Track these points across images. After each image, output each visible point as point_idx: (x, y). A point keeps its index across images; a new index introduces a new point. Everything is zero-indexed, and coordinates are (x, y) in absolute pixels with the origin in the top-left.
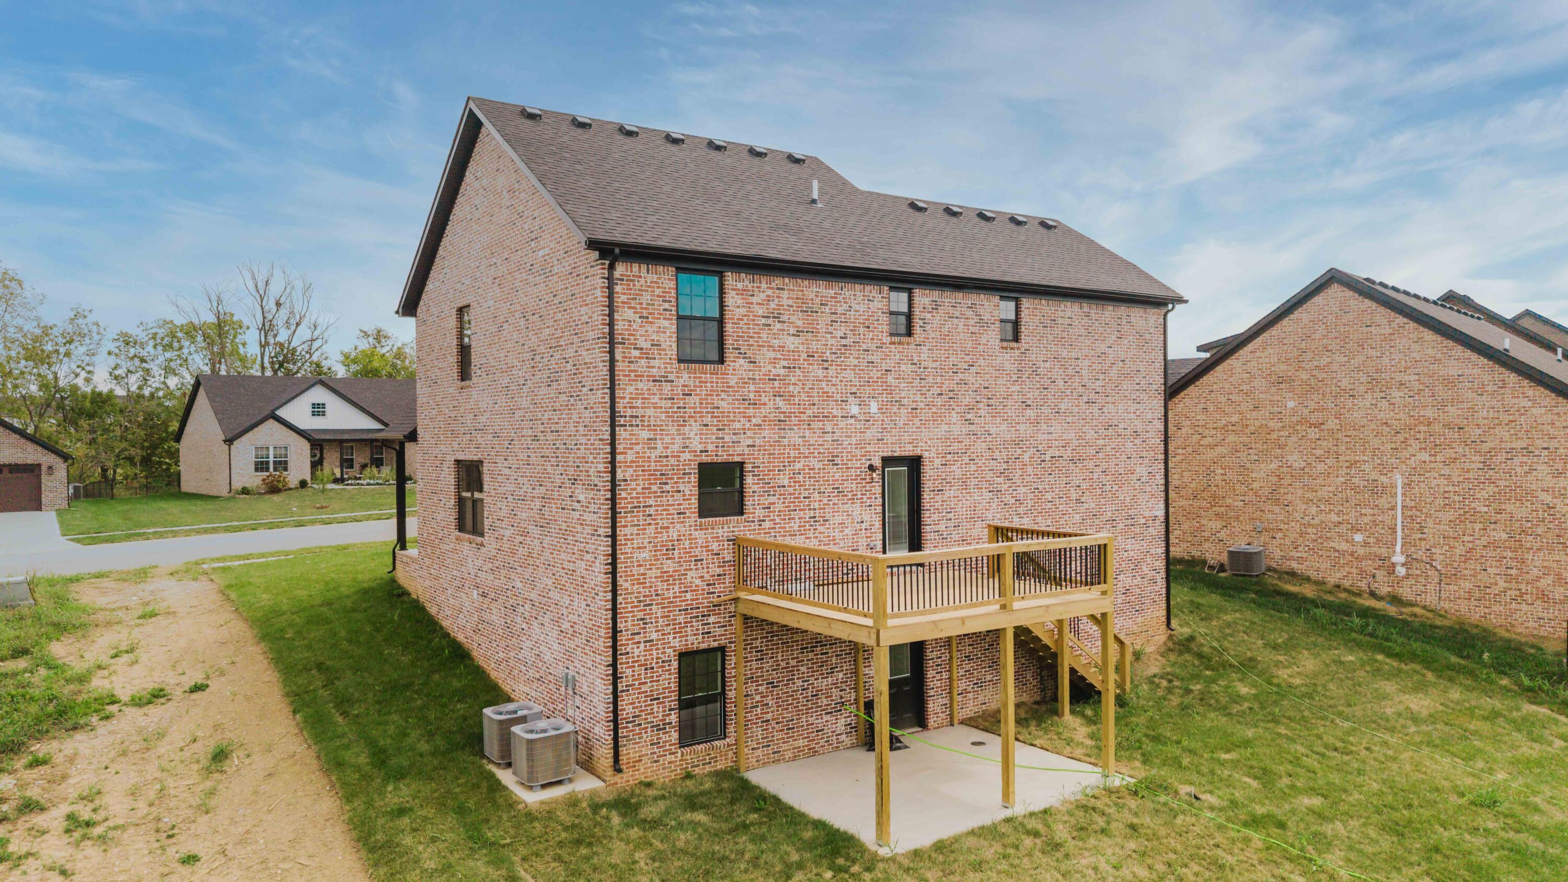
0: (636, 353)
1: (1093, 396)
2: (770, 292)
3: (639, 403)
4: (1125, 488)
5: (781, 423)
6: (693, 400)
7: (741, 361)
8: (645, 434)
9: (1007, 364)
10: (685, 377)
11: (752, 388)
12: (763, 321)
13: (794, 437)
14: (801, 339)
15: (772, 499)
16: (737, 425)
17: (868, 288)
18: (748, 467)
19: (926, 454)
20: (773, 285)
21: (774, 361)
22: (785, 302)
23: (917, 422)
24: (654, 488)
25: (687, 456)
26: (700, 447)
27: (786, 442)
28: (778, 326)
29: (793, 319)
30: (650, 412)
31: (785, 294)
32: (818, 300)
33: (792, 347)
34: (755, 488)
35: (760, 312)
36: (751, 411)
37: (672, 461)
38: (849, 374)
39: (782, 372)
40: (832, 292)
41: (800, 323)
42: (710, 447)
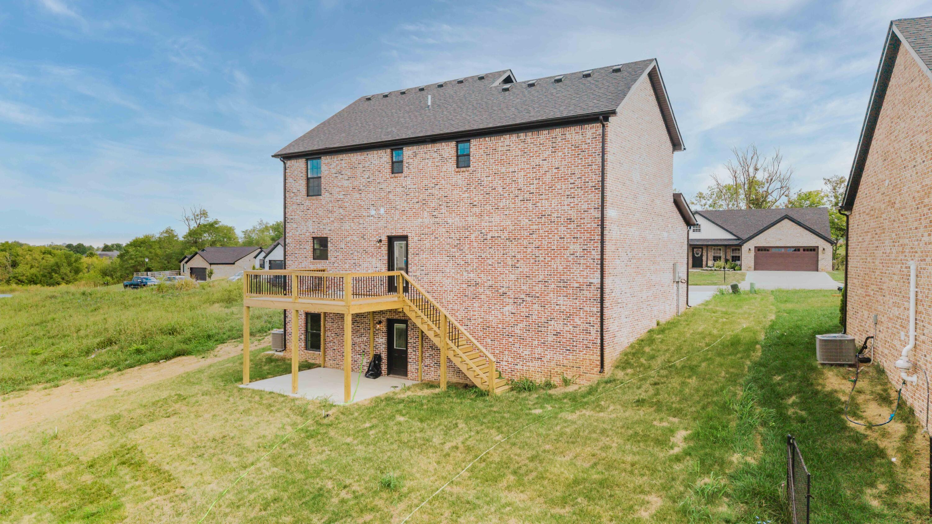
0: (293, 194)
1: (527, 196)
2: (337, 162)
3: (293, 214)
4: (558, 260)
5: (341, 220)
6: (310, 211)
7: (327, 194)
8: (295, 226)
9: (460, 182)
10: (308, 202)
11: (331, 205)
12: (335, 175)
13: (347, 226)
14: (350, 181)
15: (338, 254)
16: (325, 221)
17: (379, 152)
18: (329, 239)
19: (409, 235)
20: (339, 159)
21: (339, 193)
22: (343, 165)
23: (404, 217)
24: (297, 247)
25: (308, 234)
26: (312, 231)
27: (343, 228)
28: (341, 176)
29: (346, 172)
30: (296, 217)
31: (343, 162)
32: (357, 162)
33: (346, 185)
34: (332, 248)
35: (334, 172)
36: (330, 215)
37: (303, 236)
38: (371, 196)
39: (342, 197)
40: (363, 157)
41: (349, 174)
42: (316, 231)
